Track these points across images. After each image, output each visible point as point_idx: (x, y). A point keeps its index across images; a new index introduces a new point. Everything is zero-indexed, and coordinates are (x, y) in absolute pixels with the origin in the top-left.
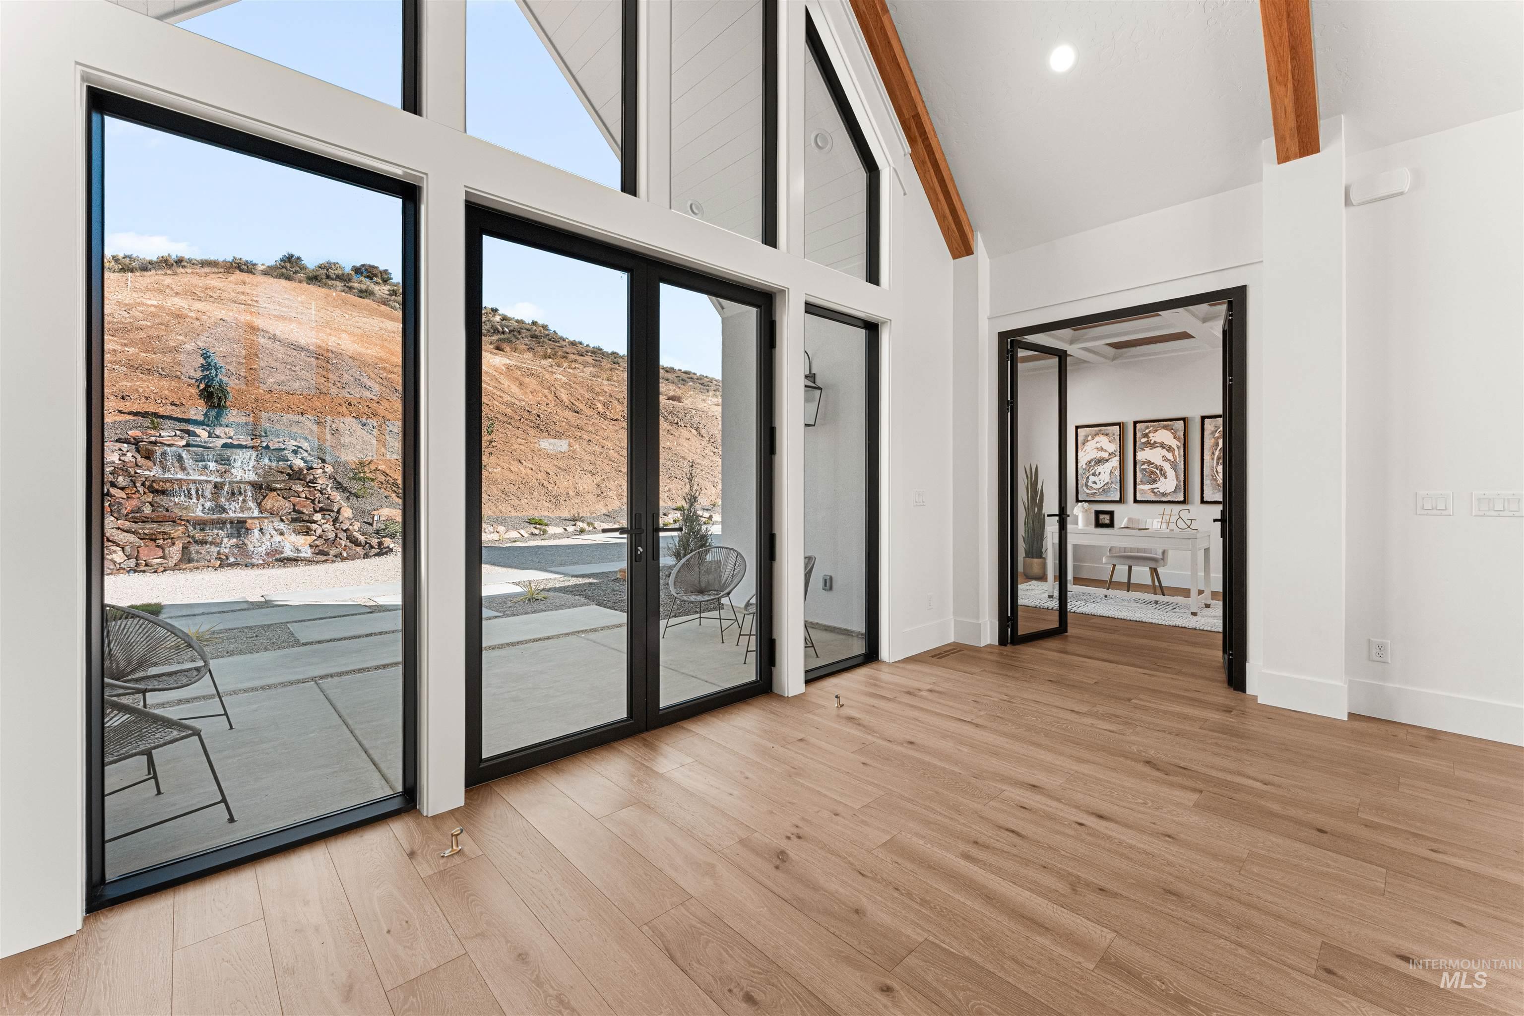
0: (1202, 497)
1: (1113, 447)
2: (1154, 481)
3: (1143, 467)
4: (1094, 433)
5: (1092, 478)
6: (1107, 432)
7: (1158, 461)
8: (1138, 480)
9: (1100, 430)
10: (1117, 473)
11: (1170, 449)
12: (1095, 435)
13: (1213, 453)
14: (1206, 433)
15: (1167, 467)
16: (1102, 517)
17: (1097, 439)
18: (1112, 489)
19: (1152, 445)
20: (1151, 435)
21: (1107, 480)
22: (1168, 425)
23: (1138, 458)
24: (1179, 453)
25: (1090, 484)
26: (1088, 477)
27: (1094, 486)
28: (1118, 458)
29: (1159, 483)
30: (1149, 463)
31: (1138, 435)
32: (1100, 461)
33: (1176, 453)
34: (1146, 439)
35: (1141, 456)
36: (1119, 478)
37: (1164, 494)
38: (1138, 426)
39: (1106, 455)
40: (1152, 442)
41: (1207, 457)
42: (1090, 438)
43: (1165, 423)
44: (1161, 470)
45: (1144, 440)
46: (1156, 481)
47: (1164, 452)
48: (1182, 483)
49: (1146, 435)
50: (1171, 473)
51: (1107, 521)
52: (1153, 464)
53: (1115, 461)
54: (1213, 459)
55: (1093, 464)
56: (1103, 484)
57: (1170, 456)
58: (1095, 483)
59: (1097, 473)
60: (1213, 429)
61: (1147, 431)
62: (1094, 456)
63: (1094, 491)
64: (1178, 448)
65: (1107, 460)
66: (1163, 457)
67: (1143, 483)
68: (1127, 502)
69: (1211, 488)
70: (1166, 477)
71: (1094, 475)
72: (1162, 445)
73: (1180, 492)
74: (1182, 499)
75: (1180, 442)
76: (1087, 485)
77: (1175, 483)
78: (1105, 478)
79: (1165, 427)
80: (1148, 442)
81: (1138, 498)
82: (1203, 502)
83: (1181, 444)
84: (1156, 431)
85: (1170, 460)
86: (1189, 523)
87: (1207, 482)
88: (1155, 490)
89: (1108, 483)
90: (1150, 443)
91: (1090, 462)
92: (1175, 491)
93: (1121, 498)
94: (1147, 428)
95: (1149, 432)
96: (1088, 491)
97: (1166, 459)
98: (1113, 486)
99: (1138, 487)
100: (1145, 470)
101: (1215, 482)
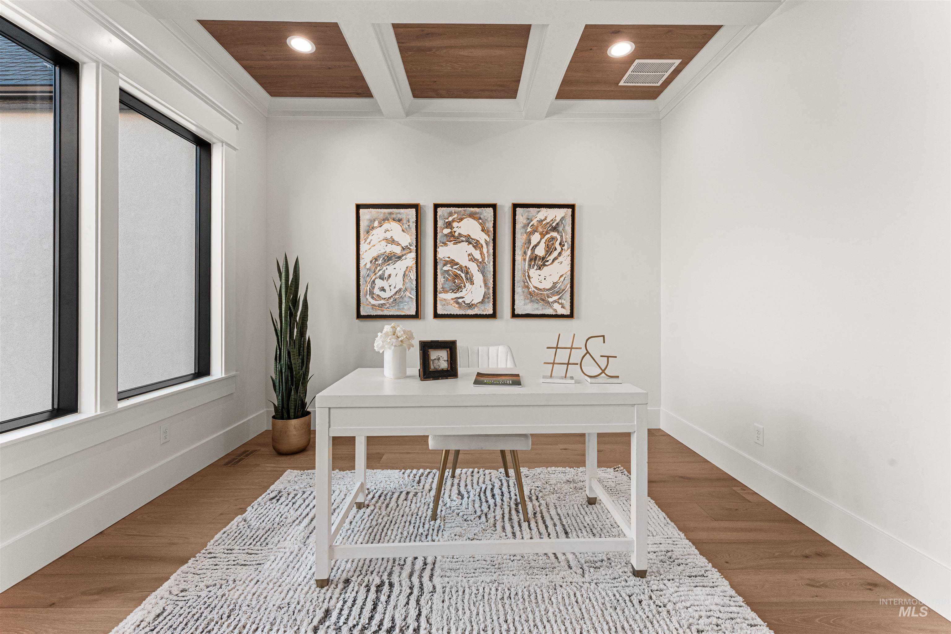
0: (513, 310)
1: (408, 239)
2: (458, 288)
3: (445, 268)
4: (381, 217)
5: (379, 283)
6: (399, 216)
7: (464, 261)
8: (439, 287)
9: (391, 214)
10: (413, 276)
11: (477, 245)
12: (384, 220)
13: (525, 253)
14: (518, 226)
15: (473, 268)
16: (434, 354)
17: (386, 225)
18: (406, 299)
19: (455, 239)
20: (455, 224)
21: (400, 285)
22: (476, 213)
23: (439, 256)
24: (487, 250)
25: (377, 291)
26: (374, 281)
27: (382, 294)
28: (413, 255)
29: (464, 290)
30: (453, 263)
31: (440, 223)
32: (390, 258)
33: (485, 250)
34: (449, 230)
35: (443, 252)
36: (414, 283)
37: (470, 306)
38: (440, 210)
39: (397, 250)
40: (456, 234)
41: (518, 258)
42: (376, 224)
43: (472, 209)
44: (467, 273)
45: (447, 231)
46: (461, 287)
47: (470, 249)
48: (491, 291)
49: (449, 225)
50: (478, 277)
51: (444, 365)
52: (457, 264)
53: (410, 260)
54: (525, 260)
55: (380, 262)
56: (394, 291)
57: (477, 254)
58: (383, 289)
59: (386, 276)
60: (525, 221)
61: (450, 219)
62: (383, 251)
63: (382, 302)
64: (487, 243)
65: (399, 258)
66: (469, 255)
67: (445, 291)
68: (424, 318)
69: (522, 297)
70: (472, 283)
71: (382, 278)
72: (469, 240)
73: (489, 302)
74: (491, 312)
75: (489, 236)
76: (372, 293)
77: (483, 290)
78: (397, 282)
79: (472, 216)
80: (451, 235)
81: (439, 312)
82: (514, 315)
83: (490, 239)
84: (461, 219)
85: (477, 260)
86: (603, 362)
87: (518, 290)
88: (460, 300)
89: (400, 290)
90: (454, 236)
91: (376, 260)
92: (482, 302)
93: (417, 311)
94: (451, 214)
95: (453, 221)
96: (373, 302)
97: (472, 259)
98: (408, 294)
99: (440, 296)
100: (447, 271)
101: (526, 290)
